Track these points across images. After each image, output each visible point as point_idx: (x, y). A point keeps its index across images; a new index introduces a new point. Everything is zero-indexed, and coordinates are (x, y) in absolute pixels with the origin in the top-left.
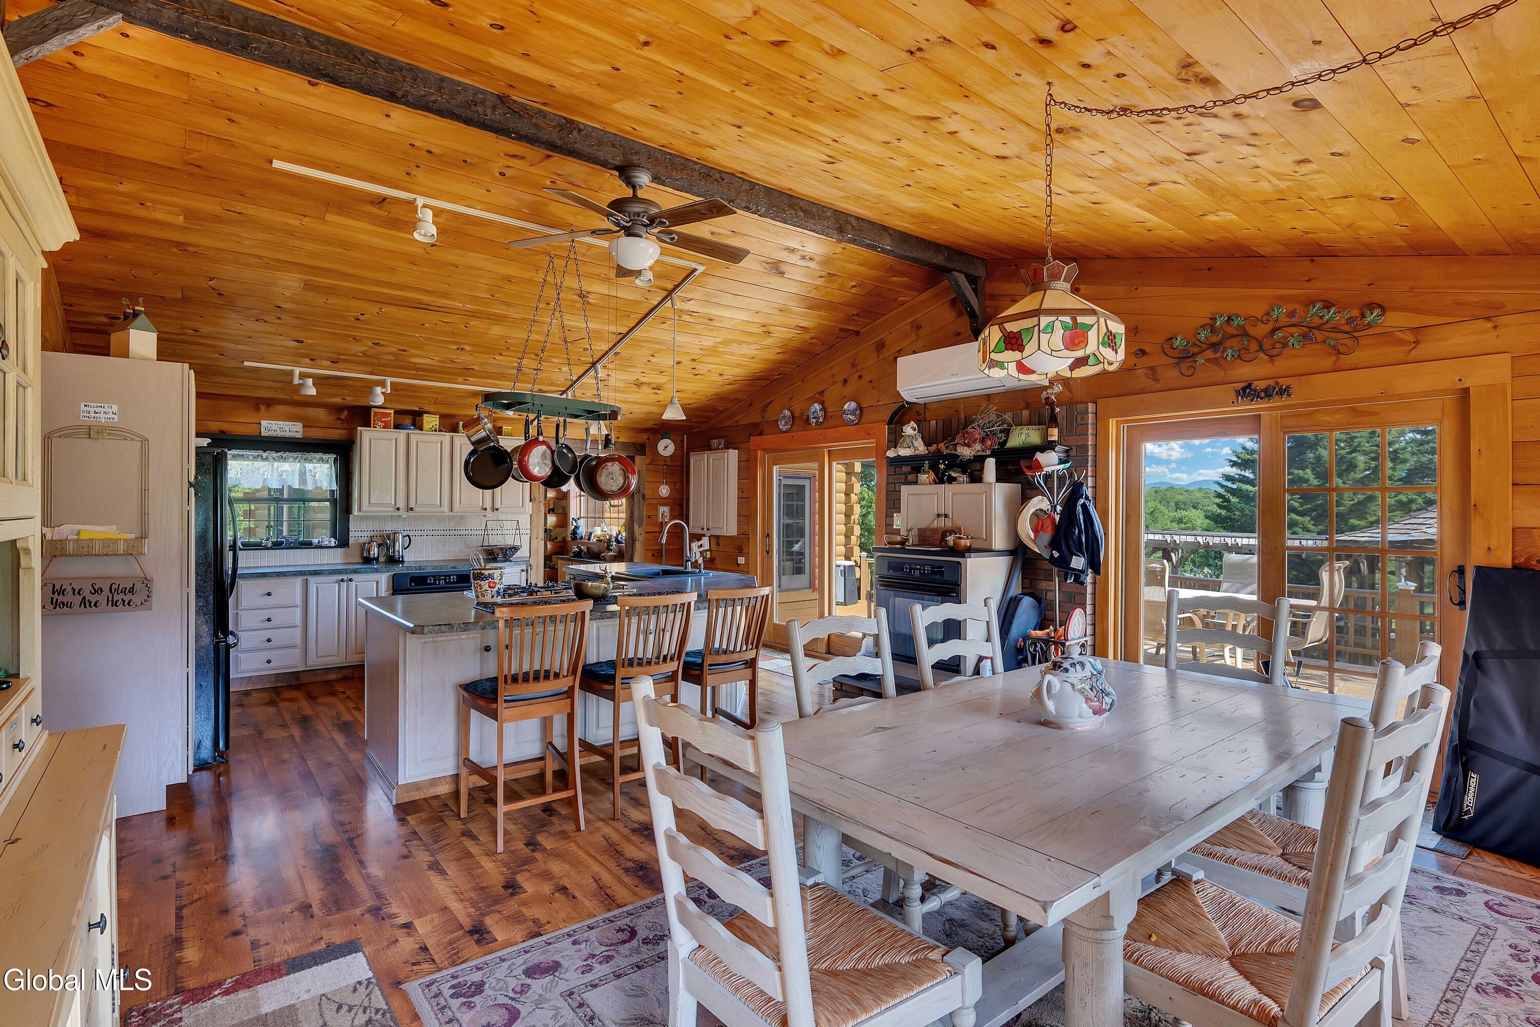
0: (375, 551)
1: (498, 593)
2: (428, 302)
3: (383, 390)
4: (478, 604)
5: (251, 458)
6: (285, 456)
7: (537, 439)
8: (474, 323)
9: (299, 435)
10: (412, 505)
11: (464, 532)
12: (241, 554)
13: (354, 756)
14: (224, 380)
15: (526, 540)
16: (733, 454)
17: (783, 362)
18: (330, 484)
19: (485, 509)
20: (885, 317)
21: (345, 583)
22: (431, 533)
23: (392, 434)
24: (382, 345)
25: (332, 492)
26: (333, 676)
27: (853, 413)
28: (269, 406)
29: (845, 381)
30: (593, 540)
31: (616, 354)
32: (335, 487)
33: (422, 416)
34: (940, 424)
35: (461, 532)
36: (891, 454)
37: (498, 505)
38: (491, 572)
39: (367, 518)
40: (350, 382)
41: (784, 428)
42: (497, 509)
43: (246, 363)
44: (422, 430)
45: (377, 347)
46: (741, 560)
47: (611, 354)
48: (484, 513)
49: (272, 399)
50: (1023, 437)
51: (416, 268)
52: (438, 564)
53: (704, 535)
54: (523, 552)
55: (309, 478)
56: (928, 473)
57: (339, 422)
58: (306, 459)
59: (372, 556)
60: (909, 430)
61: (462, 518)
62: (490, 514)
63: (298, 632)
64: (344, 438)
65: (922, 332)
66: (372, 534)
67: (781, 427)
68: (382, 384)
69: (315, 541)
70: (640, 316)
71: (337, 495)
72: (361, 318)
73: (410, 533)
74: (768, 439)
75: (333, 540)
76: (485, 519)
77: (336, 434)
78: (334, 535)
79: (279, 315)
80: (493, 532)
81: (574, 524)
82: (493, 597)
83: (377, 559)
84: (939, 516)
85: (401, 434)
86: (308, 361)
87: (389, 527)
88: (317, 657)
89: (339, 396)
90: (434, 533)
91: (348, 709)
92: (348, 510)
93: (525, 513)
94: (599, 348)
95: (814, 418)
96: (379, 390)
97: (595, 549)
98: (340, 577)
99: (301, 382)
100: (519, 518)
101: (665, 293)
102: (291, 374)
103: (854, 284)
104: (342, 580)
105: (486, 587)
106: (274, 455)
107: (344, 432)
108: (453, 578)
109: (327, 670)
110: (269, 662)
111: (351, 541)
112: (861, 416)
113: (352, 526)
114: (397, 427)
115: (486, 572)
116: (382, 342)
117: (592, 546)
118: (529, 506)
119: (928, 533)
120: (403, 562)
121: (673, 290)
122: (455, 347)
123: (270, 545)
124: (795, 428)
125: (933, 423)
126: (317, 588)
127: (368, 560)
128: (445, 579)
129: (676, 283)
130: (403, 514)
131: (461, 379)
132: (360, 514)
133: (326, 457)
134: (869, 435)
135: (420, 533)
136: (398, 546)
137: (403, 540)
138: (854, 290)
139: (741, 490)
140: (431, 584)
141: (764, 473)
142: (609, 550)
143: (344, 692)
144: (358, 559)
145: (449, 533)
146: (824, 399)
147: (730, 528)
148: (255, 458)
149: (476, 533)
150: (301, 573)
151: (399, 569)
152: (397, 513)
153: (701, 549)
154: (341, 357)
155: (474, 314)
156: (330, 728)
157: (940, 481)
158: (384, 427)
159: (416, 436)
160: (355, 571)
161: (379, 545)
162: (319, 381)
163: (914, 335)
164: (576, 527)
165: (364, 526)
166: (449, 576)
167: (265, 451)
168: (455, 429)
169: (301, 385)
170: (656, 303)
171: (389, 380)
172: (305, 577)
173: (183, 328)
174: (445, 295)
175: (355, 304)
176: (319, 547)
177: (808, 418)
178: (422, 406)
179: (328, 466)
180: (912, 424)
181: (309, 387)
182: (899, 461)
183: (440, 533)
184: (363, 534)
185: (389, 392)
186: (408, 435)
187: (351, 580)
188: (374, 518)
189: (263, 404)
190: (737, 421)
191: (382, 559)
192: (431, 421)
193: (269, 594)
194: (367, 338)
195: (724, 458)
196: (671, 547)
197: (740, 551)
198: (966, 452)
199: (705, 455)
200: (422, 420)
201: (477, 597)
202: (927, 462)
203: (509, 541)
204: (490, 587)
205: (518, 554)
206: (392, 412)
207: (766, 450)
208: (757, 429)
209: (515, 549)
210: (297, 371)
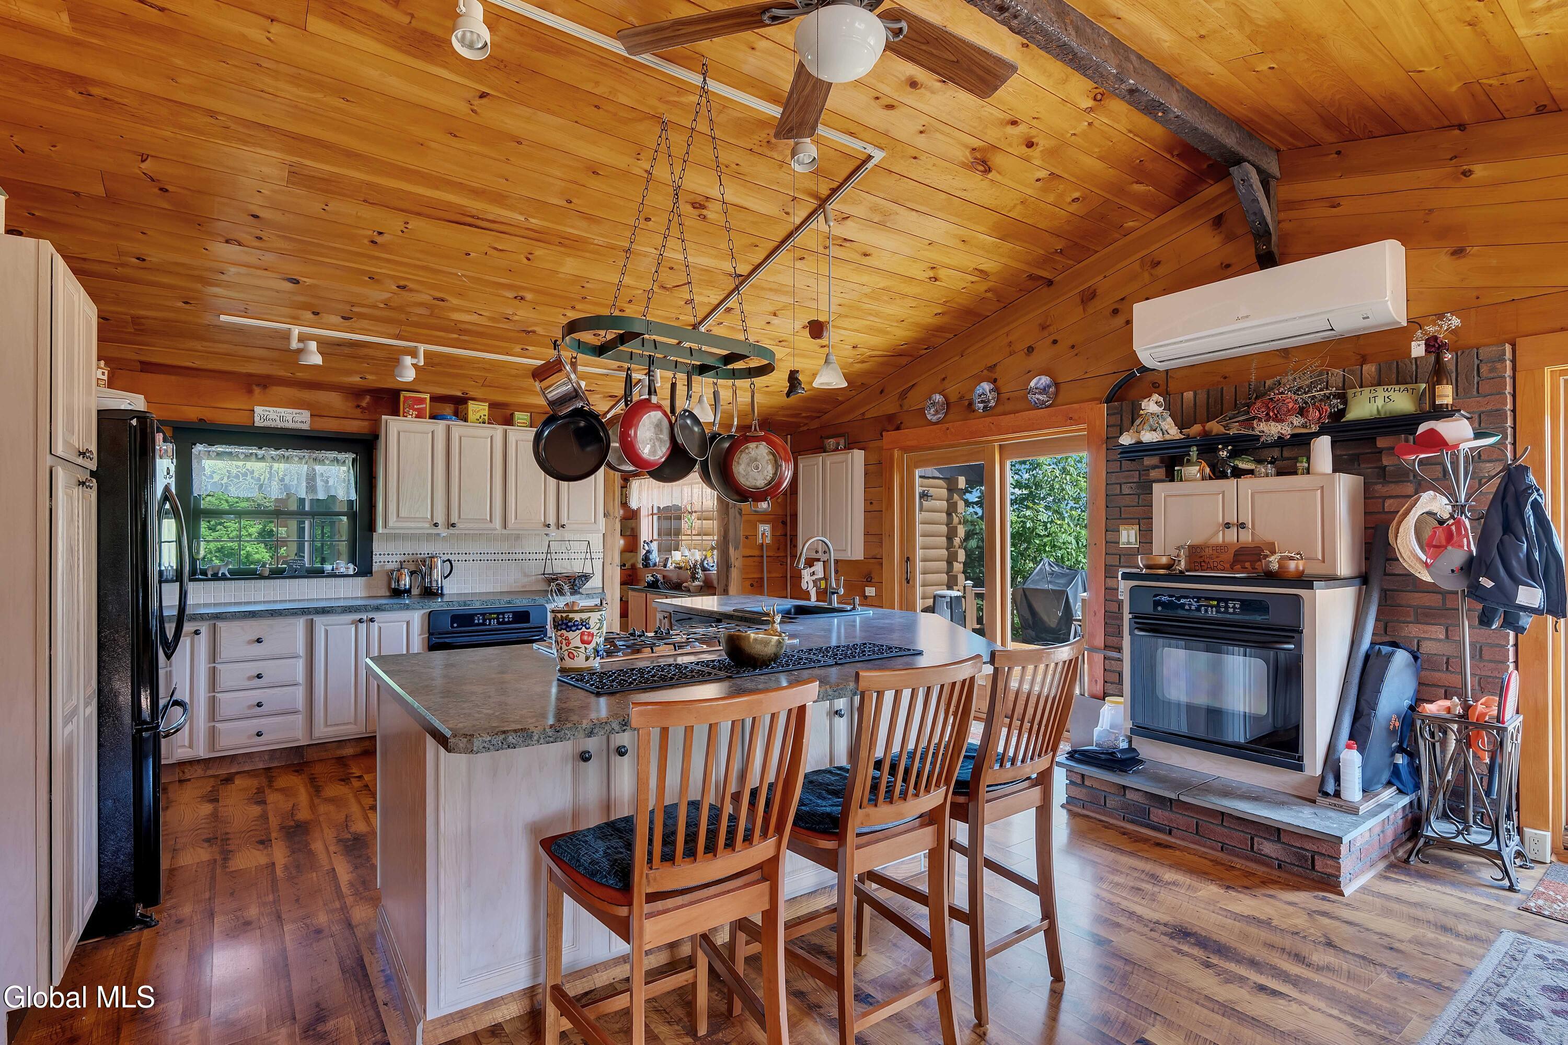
0: (406, 581)
1: (597, 652)
2: (474, 212)
3: (415, 361)
4: (562, 670)
5: (242, 457)
6: (287, 454)
7: (649, 400)
8: (540, 252)
9: (306, 427)
10: (454, 519)
11: (521, 556)
12: (191, 587)
13: (360, 913)
14: (198, 345)
15: (598, 565)
16: (858, 456)
17: (938, 330)
18: (348, 493)
19: (548, 526)
20: (1097, 255)
21: (364, 625)
22: (479, 557)
23: (427, 425)
24: (411, 290)
25: (350, 502)
26: (349, 751)
27: (1044, 391)
28: (265, 387)
29: (1030, 349)
30: (670, 566)
31: (729, 310)
32: (353, 496)
33: (466, 403)
34: (1202, 396)
35: (517, 557)
36: (1126, 440)
37: (564, 520)
38: (584, 616)
39: (394, 537)
40: (370, 352)
41: (934, 419)
42: (563, 526)
43: (223, 318)
44: (466, 421)
45: (404, 294)
46: (870, 591)
47: (722, 309)
48: (547, 530)
49: (268, 377)
50: (1380, 402)
51: (454, 142)
52: (491, 597)
53: (818, 560)
54: (595, 583)
55: (319, 483)
56: (1197, 463)
57: (359, 410)
58: (315, 460)
59: (402, 587)
60: (1151, 405)
61: (518, 537)
62: (553, 532)
63: (300, 693)
64: (365, 431)
65: (1160, 271)
66: (402, 558)
67: (929, 417)
68: (413, 353)
69: (328, 567)
70: (773, 245)
71: (356, 507)
72: (379, 239)
73: (452, 558)
74: (908, 435)
75: (351, 566)
76: (547, 539)
77: (356, 426)
78: (352, 560)
79: (259, 233)
80: (557, 556)
81: (647, 548)
82: (587, 659)
83: (409, 591)
84: (1227, 526)
85: (440, 426)
86: (308, 315)
87: (425, 549)
88: (326, 725)
89: (356, 372)
90: (482, 557)
91: (363, 807)
92: (371, 527)
93: (597, 531)
94: (706, 300)
95: (982, 402)
96: (408, 360)
97: (674, 577)
98: (357, 616)
99: (301, 345)
100: (589, 537)
101: (813, 203)
102: (286, 336)
103: (1077, 195)
104: (361, 621)
105: (576, 642)
106: (273, 452)
107: (366, 423)
108: (508, 617)
109: (341, 743)
110: (259, 734)
111: (376, 567)
112: (1057, 393)
113: (377, 547)
114: (433, 417)
115: (577, 617)
116: (411, 285)
117: (670, 574)
118: (602, 520)
119: (1208, 552)
120: (442, 595)
121: (829, 197)
122: (511, 295)
123: (267, 573)
124: (949, 417)
125: (1189, 395)
126: (326, 631)
127: (397, 593)
128: (498, 618)
129: (835, 185)
130: (443, 531)
131: (518, 349)
132: (386, 531)
133: (341, 456)
134: (1071, 420)
135: (464, 557)
136: (437, 574)
137: (442, 567)
138: (1074, 208)
139: (868, 501)
140: (479, 624)
141: (902, 478)
142: (694, 578)
143: (360, 777)
144: (384, 592)
145: (500, 557)
146: (995, 376)
147: (856, 551)
148: (248, 457)
149: (535, 556)
150: (304, 612)
151: (437, 605)
152: (435, 531)
153: (814, 578)
154: (355, 309)
155: (540, 237)
156: (332, 848)
157: (1218, 473)
158: (417, 417)
159: (458, 428)
160: (378, 609)
161: (412, 573)
162: (325, 346)
163: (1146, 275)
164: (648, 552)
165: (391, 547)
166: (503, 614)
167: (260, 448)
168: (508, 421)
169: (299, 351)
170: (798, 221)
171: (422, 348)
172: (310, 617)
173: (120, 254)
174: (499, 198)
175: (367, 212)
176: (333, 575)
177: (971, 404)
178: (466, 390)
179: (345, 468)
180: (1156, 397)
181: (312, 352)
182: (1140, 450)
183: (489, 557)
184: (390, 558)
185: (422, 363)
186: (448, 428)
187: (372, 620)
188: (404, 537)
189: (258, 385)
190: (863, 414)
191: (415, 591)
192: (478, 410)
193: (259, 641)
194: (389, 276)
195: (846, 461)
196: (774, 575)
197: (869, 580)
198: (1271, 430)
199: (820, 458)
200: (467, 409)
201: (562, 659)
202: (1195, 448)
203: (577, 567)
204: (583, 642)
205: (589, 585)
206: (428, 396)
207: (905, 449)
208: (892, 422)
209: (586, 577)
210: (296, 331)
